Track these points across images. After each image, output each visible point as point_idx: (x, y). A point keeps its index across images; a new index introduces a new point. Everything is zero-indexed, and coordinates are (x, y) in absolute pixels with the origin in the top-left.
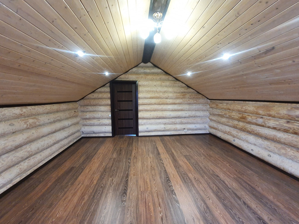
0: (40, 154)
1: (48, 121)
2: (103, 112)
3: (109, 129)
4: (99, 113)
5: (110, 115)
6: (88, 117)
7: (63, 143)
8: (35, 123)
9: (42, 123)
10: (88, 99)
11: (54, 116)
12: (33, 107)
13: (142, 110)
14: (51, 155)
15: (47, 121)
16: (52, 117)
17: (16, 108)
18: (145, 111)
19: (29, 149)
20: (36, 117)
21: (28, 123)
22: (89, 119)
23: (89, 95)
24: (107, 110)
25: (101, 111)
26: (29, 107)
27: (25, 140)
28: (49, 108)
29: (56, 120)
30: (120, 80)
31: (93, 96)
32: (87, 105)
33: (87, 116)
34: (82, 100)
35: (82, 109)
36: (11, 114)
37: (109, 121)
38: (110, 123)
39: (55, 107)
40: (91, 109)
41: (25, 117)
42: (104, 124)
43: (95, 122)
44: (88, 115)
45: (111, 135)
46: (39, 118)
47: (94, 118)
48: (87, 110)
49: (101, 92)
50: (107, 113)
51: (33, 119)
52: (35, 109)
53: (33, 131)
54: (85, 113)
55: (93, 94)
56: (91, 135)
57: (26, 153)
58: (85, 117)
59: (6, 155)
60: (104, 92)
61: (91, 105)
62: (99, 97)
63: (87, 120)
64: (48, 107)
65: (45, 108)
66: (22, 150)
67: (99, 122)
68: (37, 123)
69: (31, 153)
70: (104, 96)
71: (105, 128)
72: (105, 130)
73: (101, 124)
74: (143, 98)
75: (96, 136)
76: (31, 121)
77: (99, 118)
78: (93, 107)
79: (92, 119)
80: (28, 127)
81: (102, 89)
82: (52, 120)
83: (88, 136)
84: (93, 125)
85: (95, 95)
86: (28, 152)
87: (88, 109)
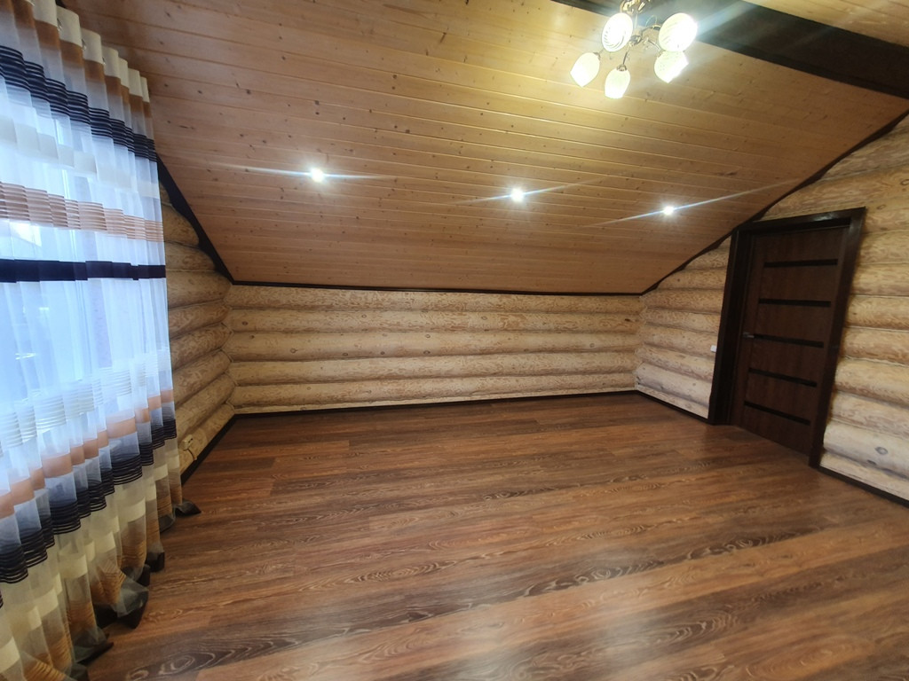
0: (518, 378)
1: (543, 327)
2: (701, 332)
3: (703, 391)
4: (687, 334)
5: (714, 348)
6: (656, 339)
7: (568, 379)
8: (518, 324)
9: (529, 326)
10: (668, 289)
11: (558, 319)
12: (520, 297)
13: (871, 355)
14: (537, 391)
15: (540, 325)
16: (554, 320)
17: (495, 295)
18: (891, 360)
19: (499, 362)
20: (524, 314)
21: (506, 321)
22: (659, 346)
23: (670, 279)
24: (709, 330)
25: (694, 330)
26: (513, 296)
27: (495, 344)
28: (550, 302)
29: (560, 327)
30: (780, 216)
31: (679, 280)
32: (663, 308)
33: (655, 337)
34: (652, 293)
35: (650, 316)
36: (486, 303)
37: (708, 367)
38: (709, 374)
39: (565, 302)
40: (668, 318)
41: (506, 311)
42: (692, 372)
43: (672, 358)
44: (658, 336)
45: (704, 413)
46: (527, 317)
47: (671, 348)
48: (659, 321)
49: (702, 269)
50: (710, 338)
51: (515, 316)
52: (522, 300)
53: (512, 336)
54: (652, 330)
55: (678, 275)
56: (657, 392)
57: (493, 365)
58: (650, 339)
59: (472, 357)
60: (712, 268)
61: (671, 309)
62: (694, 285)
63: (654, 349)
64: (549, 300)
65: (542, 300)
66: (490, 359)
67: (680, 361)
68: (521, 325)
69: (501, 369)
70: (709, 282)
71: (694, 384)
72: (690, 390)
73: (685, 368)
74: (891, 294)
75: (667, 401)
76: (512, 318)
77: (683, 351)
78: (676, 315)
79: (665, 348)
80: (505, 327)
81: (706, 260)
82: (552, 326)
83: (649, 392)
84: (665, 367)
85: (683, 279)
86: (497, 365)
87: (662, 317)
